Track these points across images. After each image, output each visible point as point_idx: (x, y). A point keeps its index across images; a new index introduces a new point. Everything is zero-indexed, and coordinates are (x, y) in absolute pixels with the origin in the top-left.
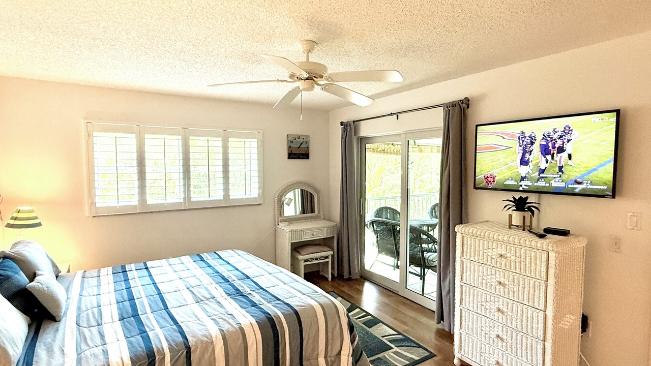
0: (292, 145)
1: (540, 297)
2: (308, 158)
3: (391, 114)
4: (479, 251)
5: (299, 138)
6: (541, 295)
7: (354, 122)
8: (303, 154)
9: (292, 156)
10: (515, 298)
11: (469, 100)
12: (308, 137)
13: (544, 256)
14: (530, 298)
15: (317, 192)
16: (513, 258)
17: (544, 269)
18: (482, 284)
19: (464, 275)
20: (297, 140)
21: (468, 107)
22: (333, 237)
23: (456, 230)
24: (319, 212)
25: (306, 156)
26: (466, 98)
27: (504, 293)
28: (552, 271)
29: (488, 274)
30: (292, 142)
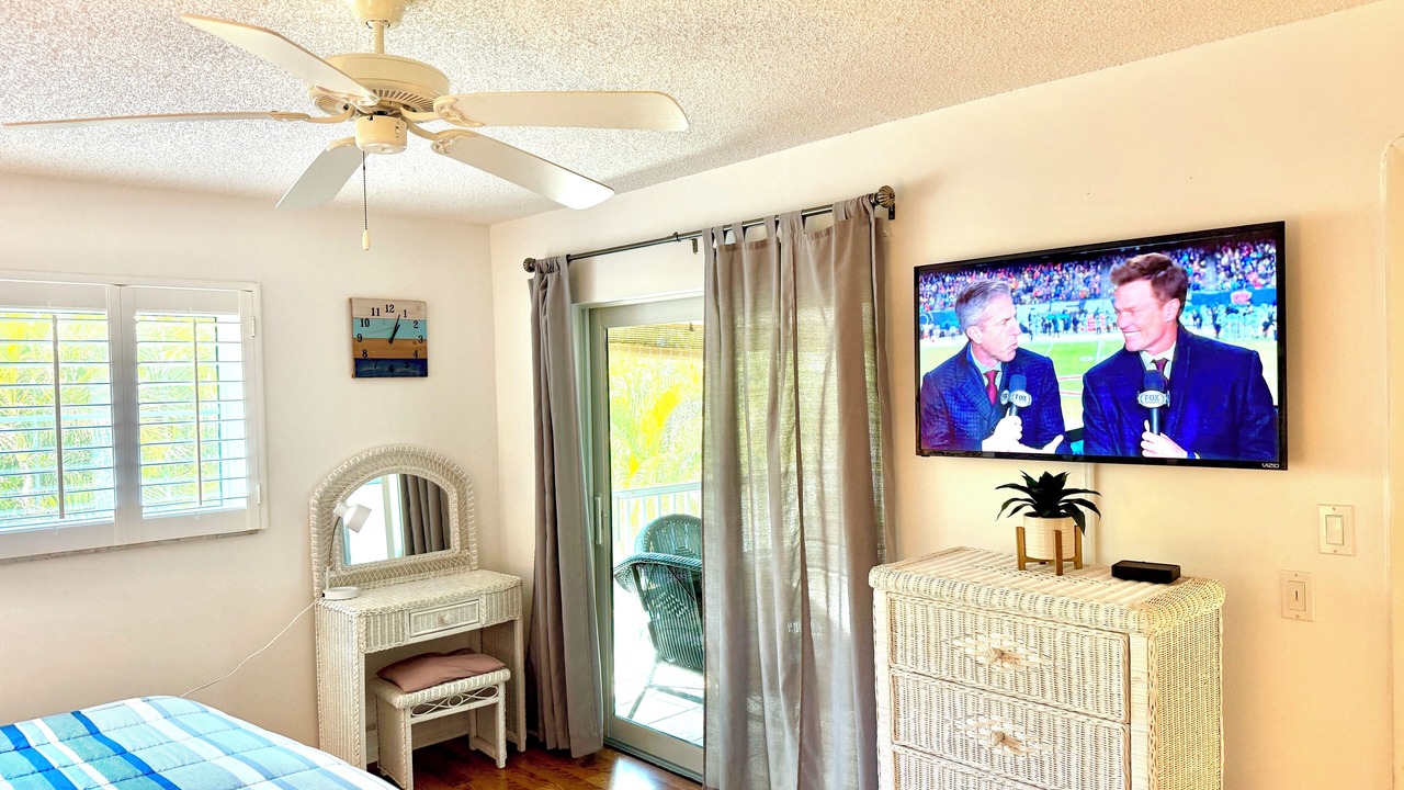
0: (366, 333)
1: (1111, 772)
2: (424, 373)
3: (677, 237)
4: (939, 643)
5: (390, 308)
6: (1116, 766)
7: (569, 258)
8: (407, 362)
9: (366, 366)
10: (1047, 780)
11: (892, 196)
12: (420, 305)
13: (1118, 647)
14: (1087, 776)
15: (459, 480)
16: (1035, 659)
17: (1118, 686)
18: (952, 743)
19: (902, 720)
20: (384, 315)
21: (892, 215)
22: (511, 623)
23: (871, 584)
24: (465, 545)
25: (416, 366)
26: (885, 189)
27: (1016, 766)
28: (1140, 692)
29: (970, 712)
30: (366, 322)
